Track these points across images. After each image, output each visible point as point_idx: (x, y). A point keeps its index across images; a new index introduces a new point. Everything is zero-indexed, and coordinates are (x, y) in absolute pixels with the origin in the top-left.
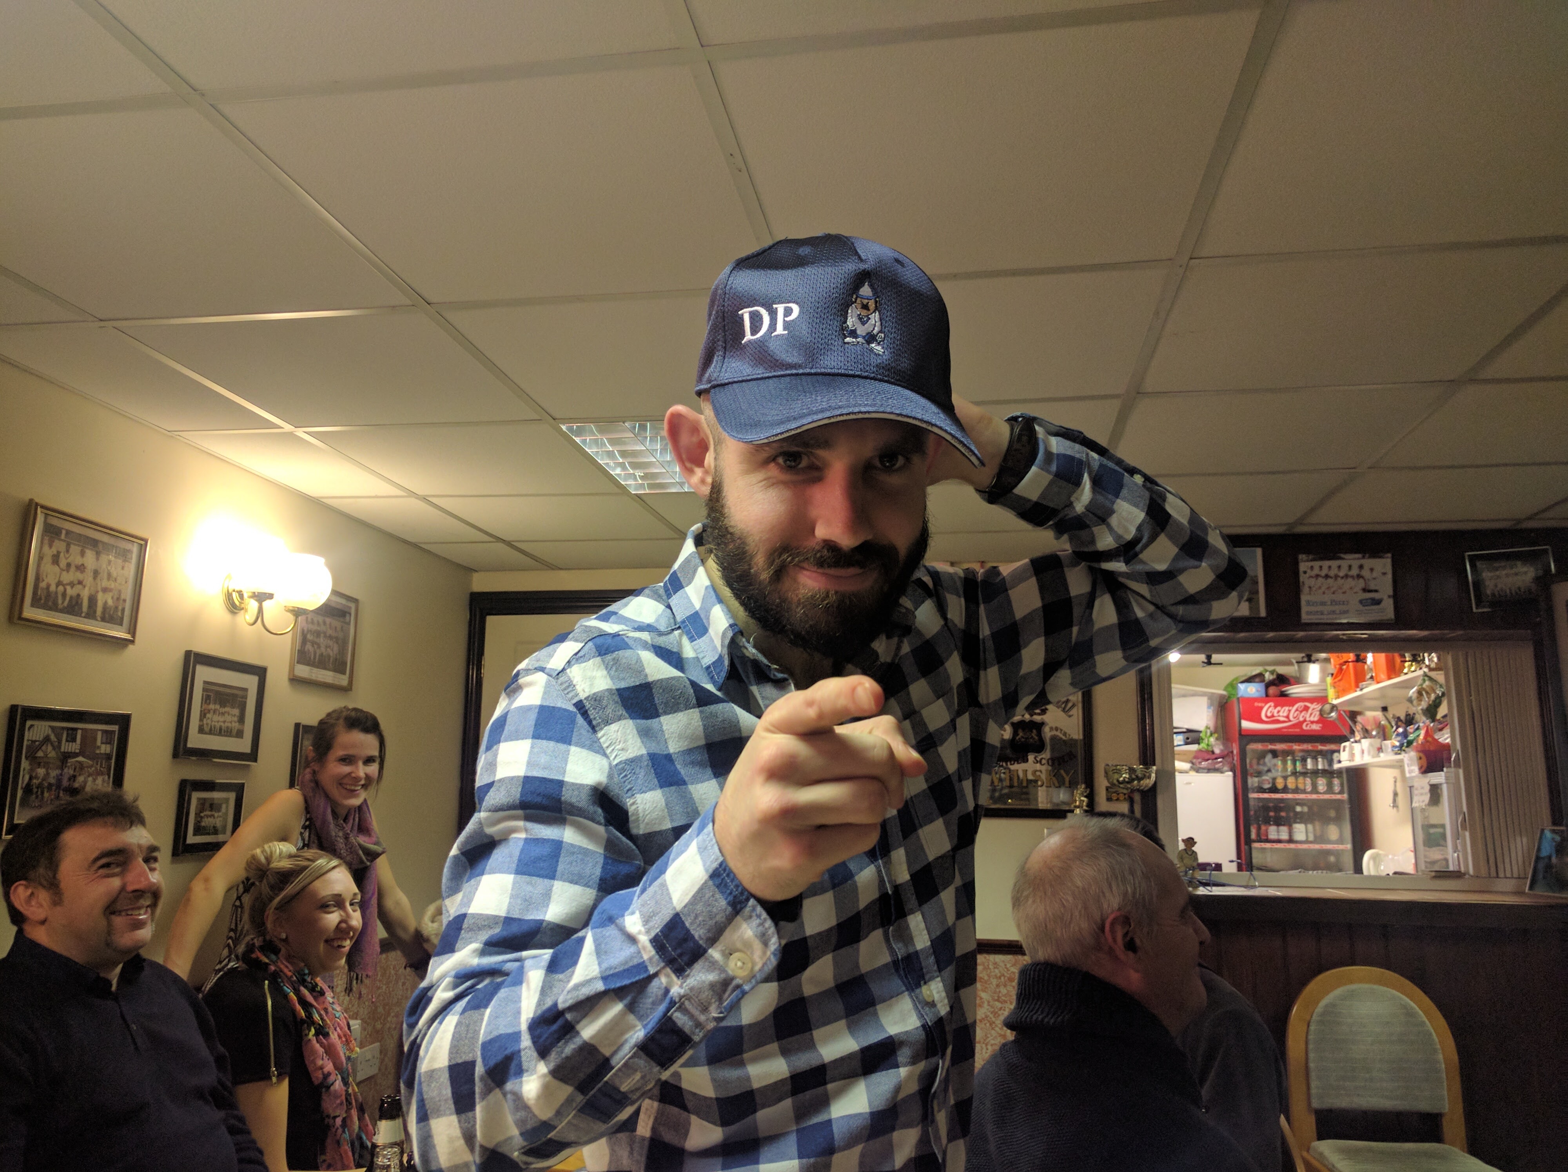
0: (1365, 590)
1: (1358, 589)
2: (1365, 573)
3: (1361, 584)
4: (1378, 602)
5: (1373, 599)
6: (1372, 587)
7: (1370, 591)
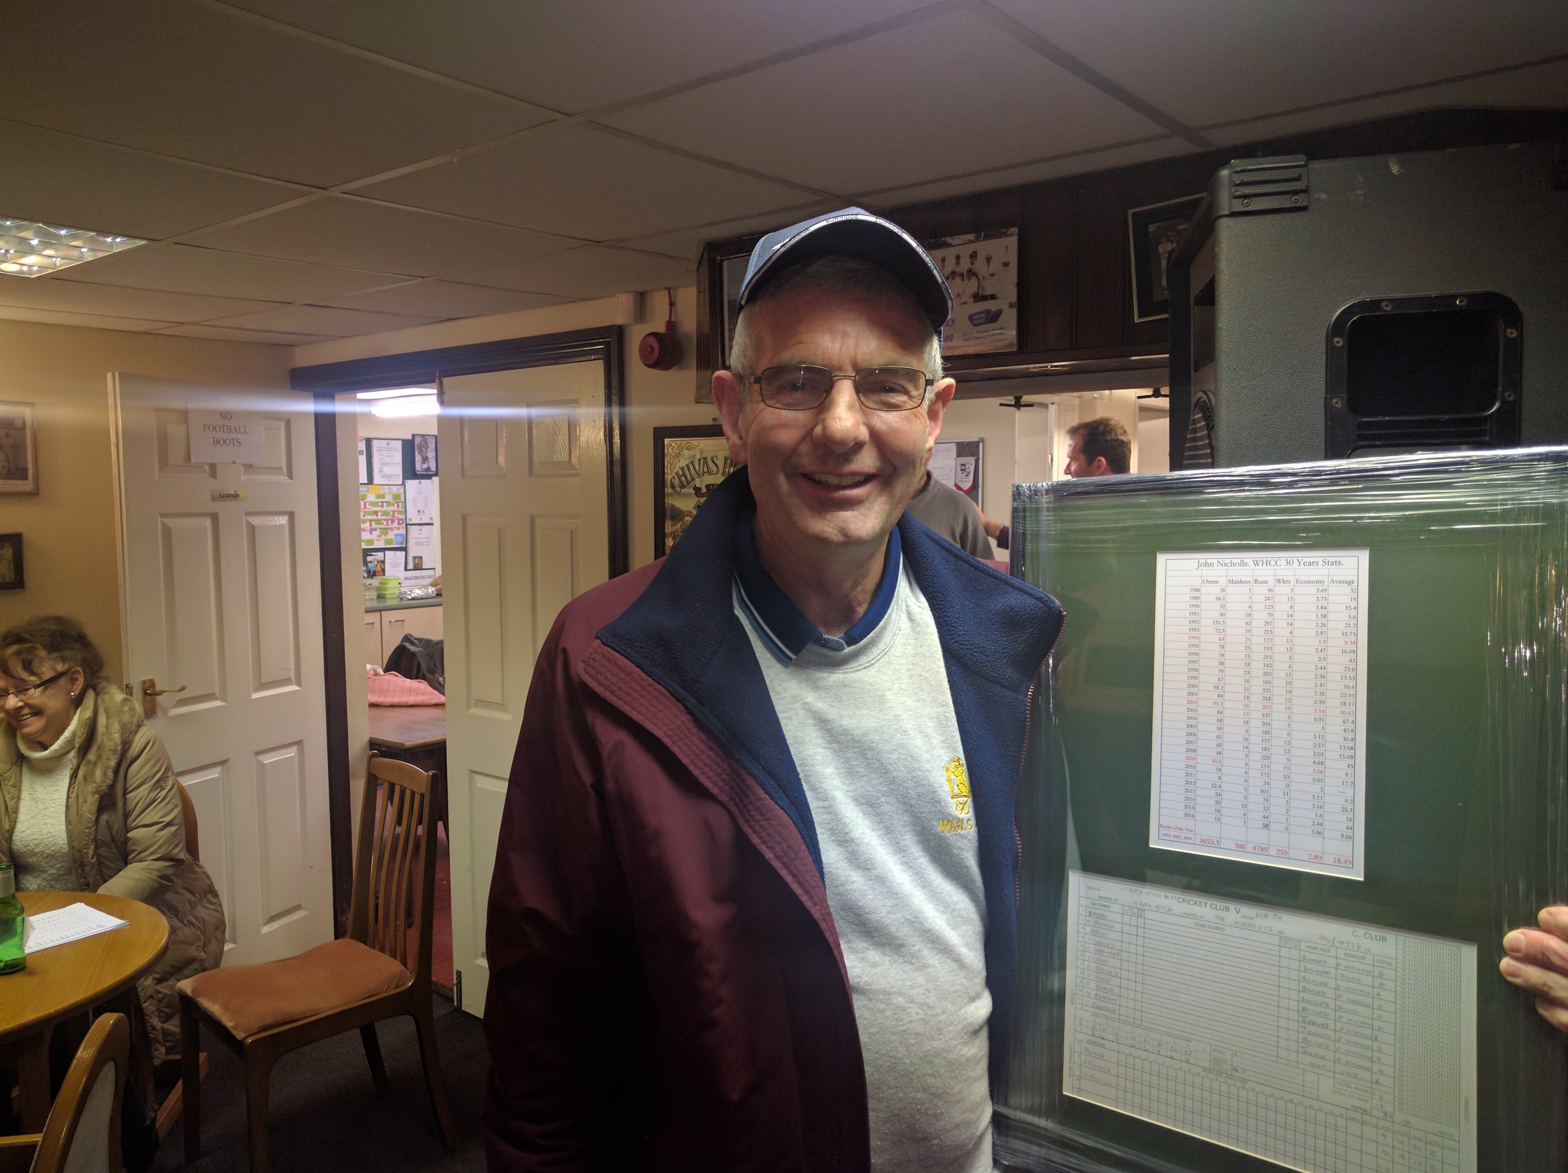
0: (979, 297)
1: (967, 297)
2: (980, 266)
3: (972, 286)
4: (993, 317)
5: (988, 311)
6: (988, 292)
7: (984, 298)
